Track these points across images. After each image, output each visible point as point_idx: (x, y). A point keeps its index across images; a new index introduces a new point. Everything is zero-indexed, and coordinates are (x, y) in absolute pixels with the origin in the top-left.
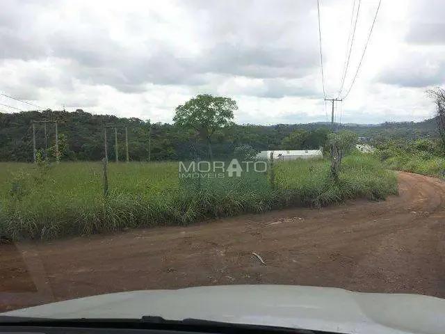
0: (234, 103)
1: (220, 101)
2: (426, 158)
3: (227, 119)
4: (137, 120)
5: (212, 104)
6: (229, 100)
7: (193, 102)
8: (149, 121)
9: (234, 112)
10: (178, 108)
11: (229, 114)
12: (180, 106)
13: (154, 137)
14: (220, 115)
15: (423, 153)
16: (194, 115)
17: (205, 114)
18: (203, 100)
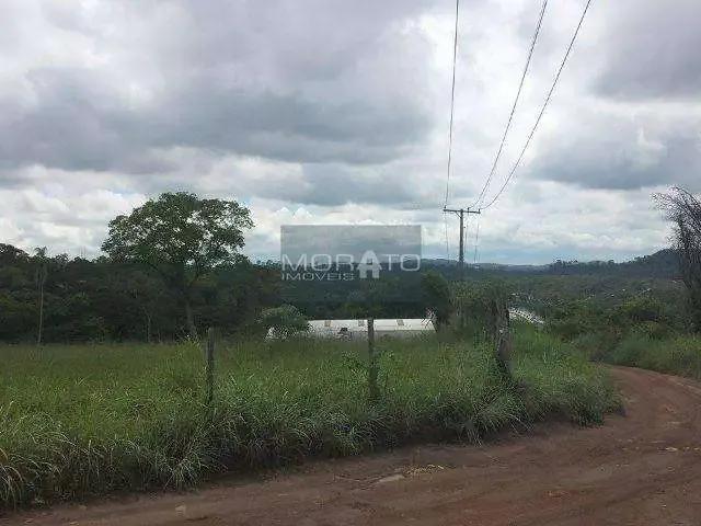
0: (245, 212)
1: (212, 208)
2: (657, 336)
3: (228, 248)
4: (11, 248)
5: (195, 214)
6: (234, 205)
7: (151, 209)
8: (42, 252)
9: (245, 231)
10: (113, 223)
11: (233, 237)
12: (120, 217)
13: (50, 287)
14: (213, 239)
15: (652, 326)
16: (153, 238)
17: (177, 236)
18: (175, 206)
